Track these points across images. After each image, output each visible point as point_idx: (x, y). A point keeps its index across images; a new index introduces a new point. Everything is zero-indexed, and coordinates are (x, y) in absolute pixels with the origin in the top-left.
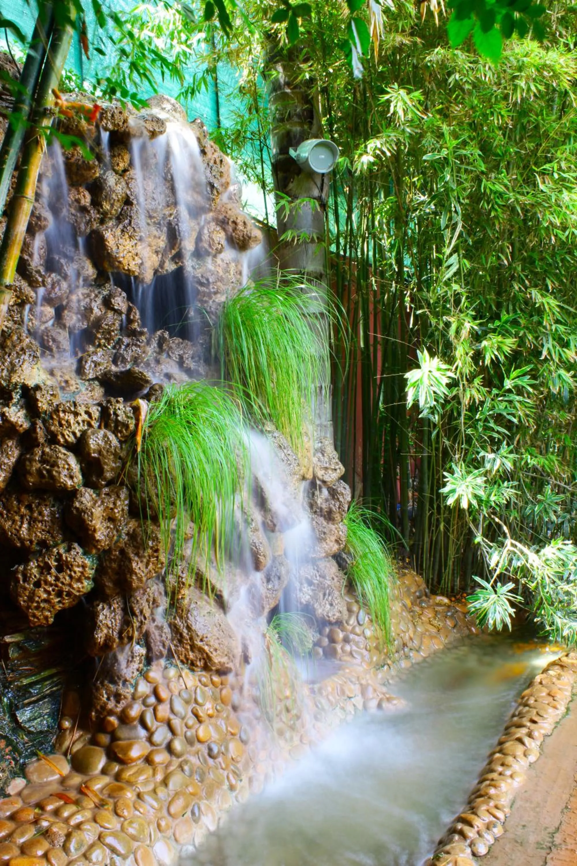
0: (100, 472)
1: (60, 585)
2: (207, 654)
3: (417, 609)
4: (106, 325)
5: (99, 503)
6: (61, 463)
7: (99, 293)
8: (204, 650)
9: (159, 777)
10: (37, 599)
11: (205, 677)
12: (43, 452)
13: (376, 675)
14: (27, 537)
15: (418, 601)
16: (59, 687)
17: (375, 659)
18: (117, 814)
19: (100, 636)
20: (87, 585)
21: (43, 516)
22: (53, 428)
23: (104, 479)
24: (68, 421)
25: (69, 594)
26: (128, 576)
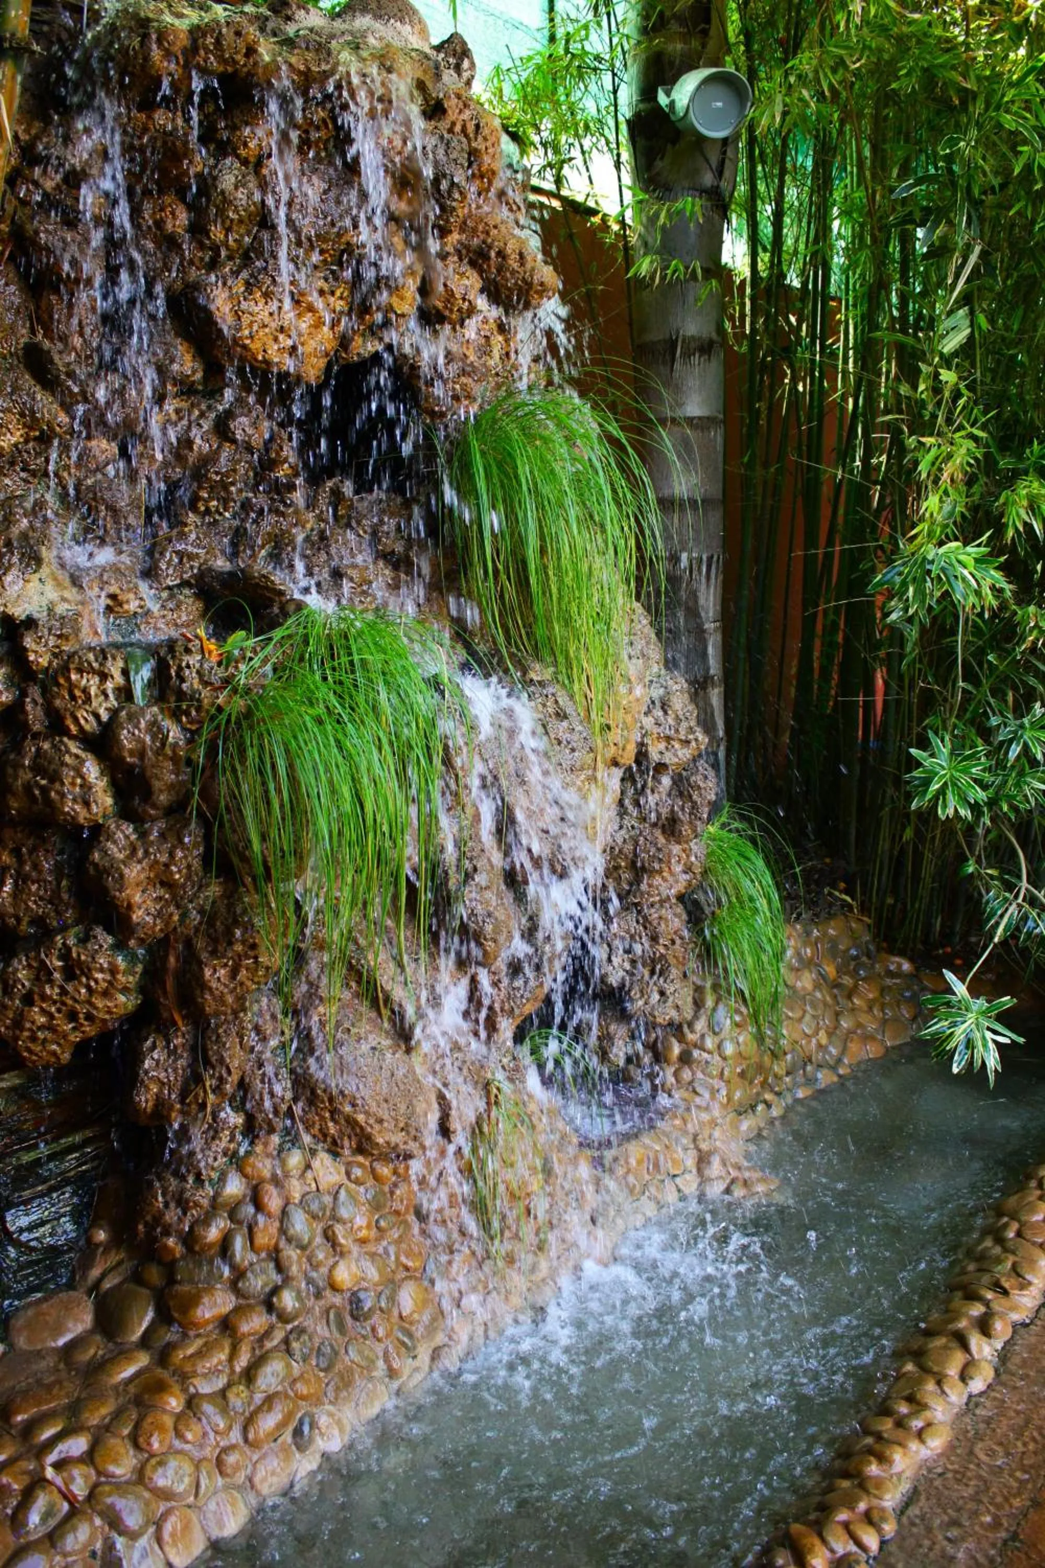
0: (147, 794)
1: (70, 1002)
2: (362, 1128)
3: (847, 981)
4: (217, 473)
5: (140, 853)
6: (68, 775)
7: (209, 407)
8: (356, 1122)
9: (243, 1361)
10: (28, 1025)
11: (360, 1165)
12: (39, 749)
13: (735, 1126)
14: (11, 910)
15: (853, 963)
16: (96, 1163)
17: (738, 1095)
18: (137, 1446)
19: (145, 1099)
20: (125, 1002)
21: (40, 872)
22: (58, 702)
23: (154, 806)
24: (85, 691)
25: (89, 1017)
26: (198, 992)
